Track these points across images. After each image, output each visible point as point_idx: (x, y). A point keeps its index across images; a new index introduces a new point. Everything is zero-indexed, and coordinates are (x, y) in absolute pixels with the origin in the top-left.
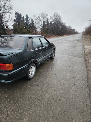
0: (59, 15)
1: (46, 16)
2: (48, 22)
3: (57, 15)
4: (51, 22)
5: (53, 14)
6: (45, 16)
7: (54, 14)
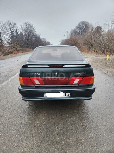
0: (31, 24)
1: (15, 24)
2: (17, 33)
3: (29, 25)
4: (21, 33)
5: (24, 23)
6: (13, 24)
7: (26, 23)
